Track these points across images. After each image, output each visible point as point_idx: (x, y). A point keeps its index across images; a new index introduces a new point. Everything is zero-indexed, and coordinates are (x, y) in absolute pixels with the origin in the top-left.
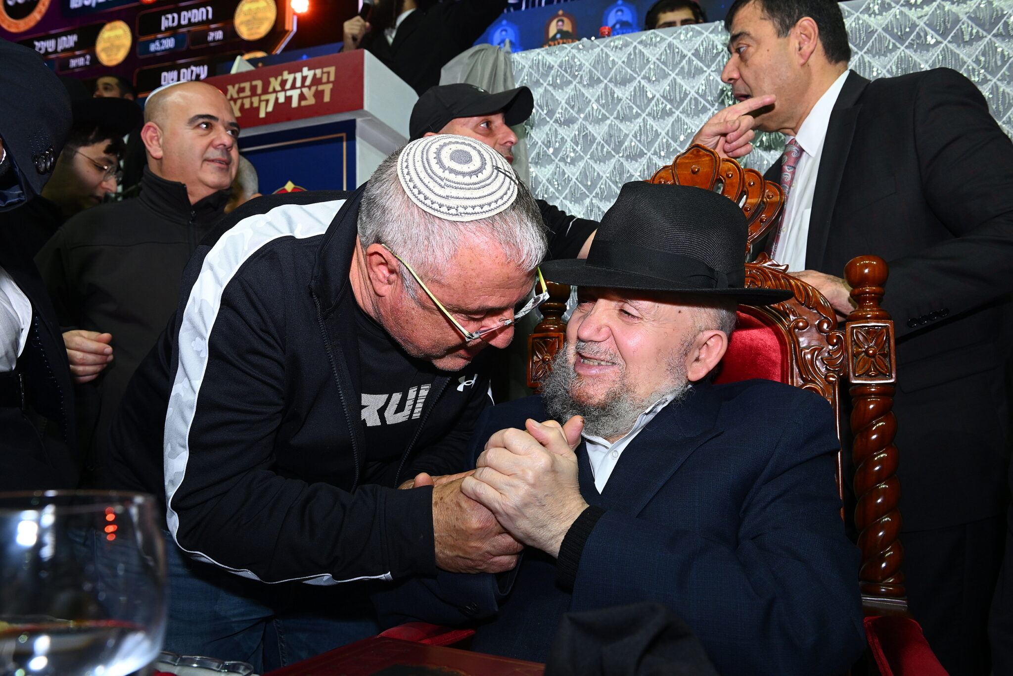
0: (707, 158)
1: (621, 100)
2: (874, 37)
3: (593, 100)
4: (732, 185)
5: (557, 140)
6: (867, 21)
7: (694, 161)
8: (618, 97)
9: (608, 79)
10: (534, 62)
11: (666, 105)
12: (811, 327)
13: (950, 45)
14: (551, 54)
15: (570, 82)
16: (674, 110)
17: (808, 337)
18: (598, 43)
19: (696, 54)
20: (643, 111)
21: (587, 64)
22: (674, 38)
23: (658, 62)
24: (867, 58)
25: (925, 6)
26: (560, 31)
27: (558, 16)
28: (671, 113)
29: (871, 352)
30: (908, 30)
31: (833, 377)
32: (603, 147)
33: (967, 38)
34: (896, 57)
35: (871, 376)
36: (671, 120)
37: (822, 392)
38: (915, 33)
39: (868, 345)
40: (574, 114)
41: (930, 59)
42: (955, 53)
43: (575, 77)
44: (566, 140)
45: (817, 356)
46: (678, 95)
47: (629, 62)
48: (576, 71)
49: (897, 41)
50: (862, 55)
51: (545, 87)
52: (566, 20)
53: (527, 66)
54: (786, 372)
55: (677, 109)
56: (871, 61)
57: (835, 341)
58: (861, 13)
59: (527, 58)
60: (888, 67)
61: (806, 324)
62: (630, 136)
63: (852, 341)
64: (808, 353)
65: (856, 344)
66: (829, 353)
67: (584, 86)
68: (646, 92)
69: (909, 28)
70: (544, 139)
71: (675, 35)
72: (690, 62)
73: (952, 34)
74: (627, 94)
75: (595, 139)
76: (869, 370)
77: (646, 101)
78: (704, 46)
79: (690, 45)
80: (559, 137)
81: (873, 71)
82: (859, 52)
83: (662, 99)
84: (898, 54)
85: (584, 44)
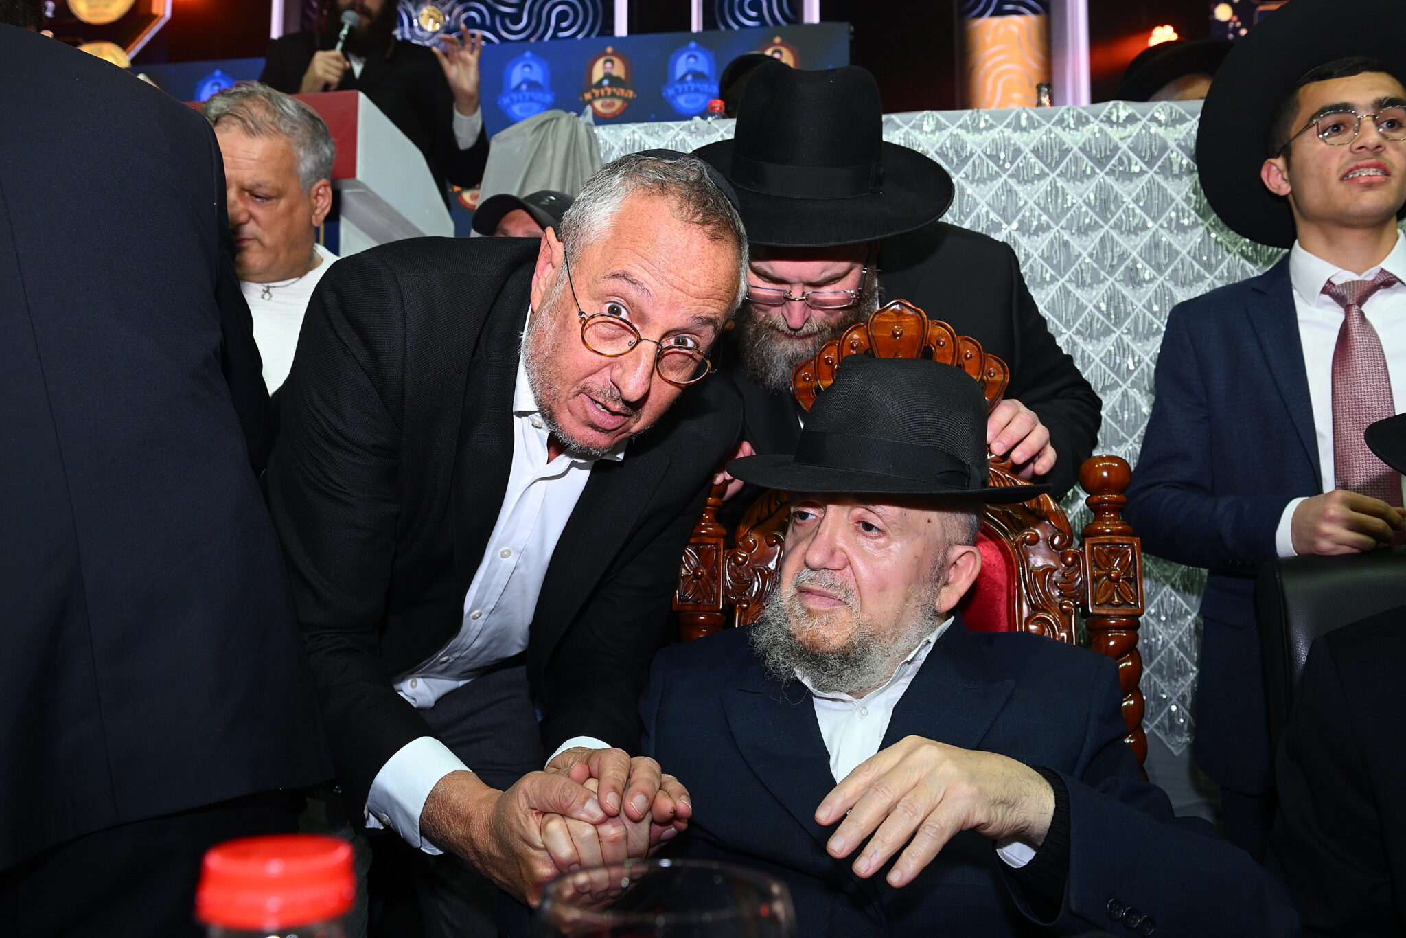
0: (913, 319)
2: (1068, 158)
4: (944, 355)
6: (1061, 136)
7: (895, 320)
10: (628, 143)
12: (1042, 543)
13: (1156, 177)
14: (652, 135)
17: (1038, 554)
18: (717, 126)
24: (1060, 183)
25: (1128, 125)
26: (608, 76)
27: (605, 54)
29: (1113, 575)
30: (1108, 152)
31: (1068, 604)
33: (1176, 169)
34: (1094, 185)
35: (1114, 606)
37: (1056, 625)
38: (1116, 157)
41: (1134, 191)
42: (1162, 187)
45: (1051, 579)
49: (1095, 164)
50: (1054, 178)
52: (617, 61)
53: (617, 148)
56: (1065, 186)
57: (1070, 559)
58: (1053, 124)
59: (617, 136)
60: (1085, 196)
61: (1035, 539)
65: (1096, 565)
69: (1110, 151)
73: (1159, 163)
76: (1112, 598)
81: (1067, 200)
82: (1051, 173)
84: (1097, 181)
85: (698, 126)
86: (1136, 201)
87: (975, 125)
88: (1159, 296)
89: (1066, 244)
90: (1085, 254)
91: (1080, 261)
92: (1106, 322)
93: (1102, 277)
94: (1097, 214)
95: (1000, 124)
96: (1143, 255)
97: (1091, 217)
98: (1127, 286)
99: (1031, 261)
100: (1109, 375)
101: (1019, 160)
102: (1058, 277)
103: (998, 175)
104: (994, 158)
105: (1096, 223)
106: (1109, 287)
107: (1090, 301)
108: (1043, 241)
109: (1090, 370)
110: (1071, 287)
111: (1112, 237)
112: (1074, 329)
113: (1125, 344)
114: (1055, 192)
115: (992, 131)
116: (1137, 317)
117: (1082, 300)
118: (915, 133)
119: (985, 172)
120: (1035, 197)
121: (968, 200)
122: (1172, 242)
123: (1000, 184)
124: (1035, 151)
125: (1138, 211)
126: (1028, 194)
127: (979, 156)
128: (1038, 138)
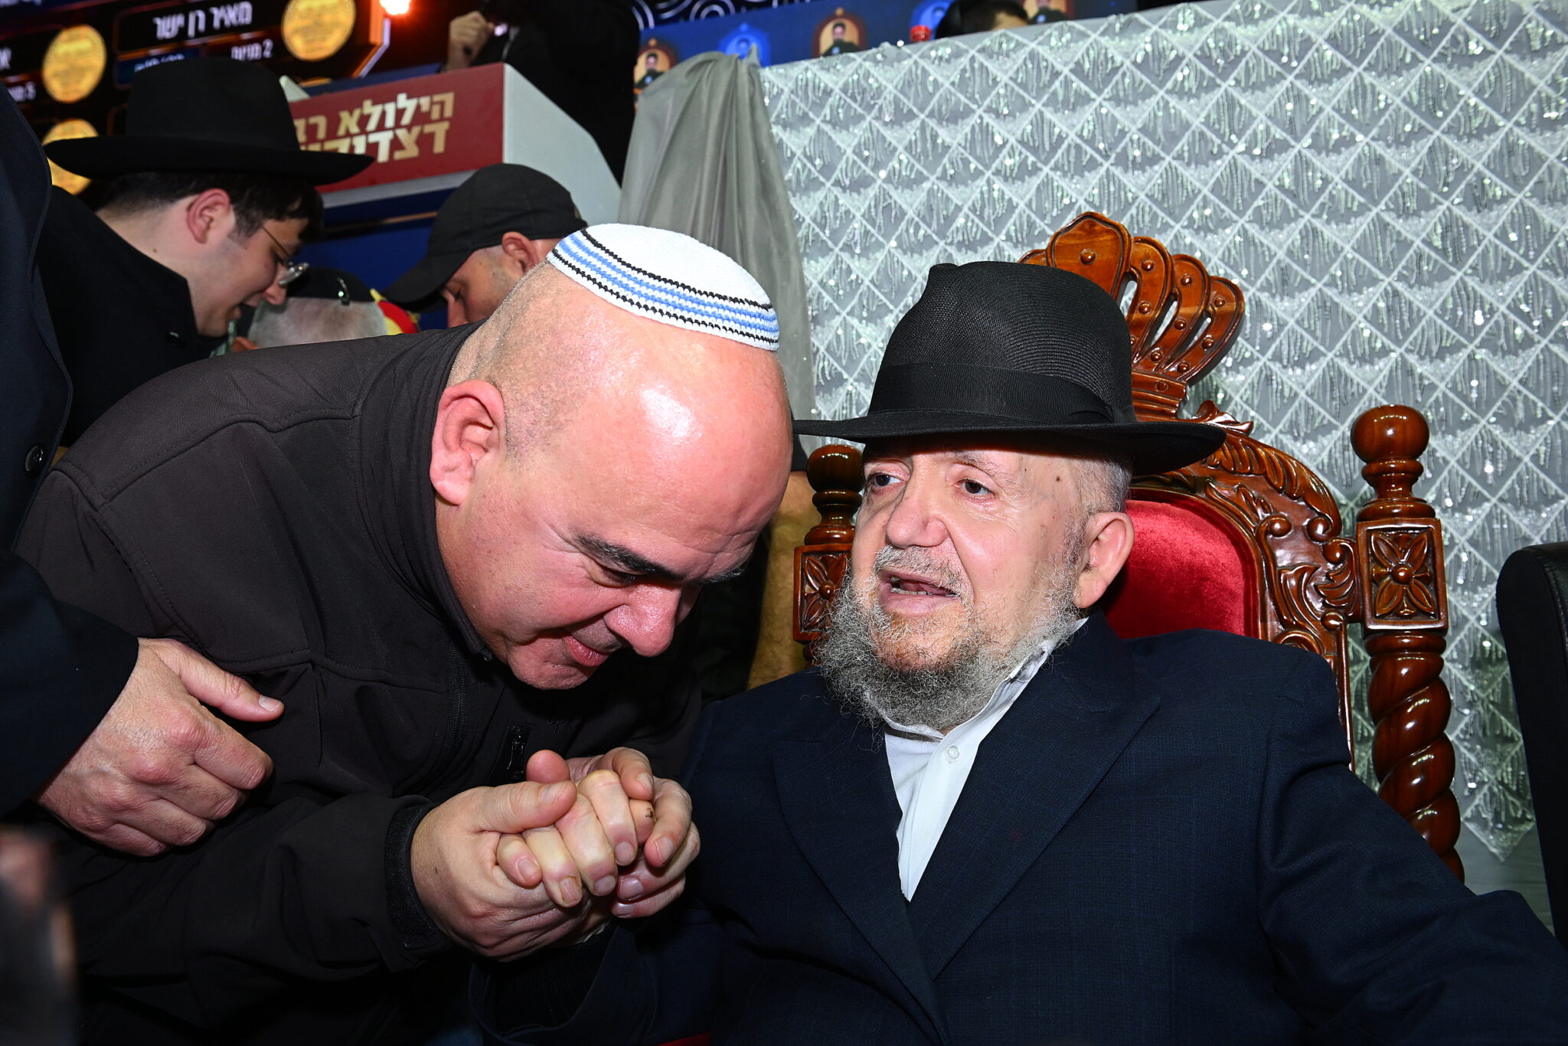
0: (1109, 237)
1: (949, 147)
2: (1379, 44)
3: (900, 148)
4: (1152, 283)
5: (838, 214)
6: (1368, 16)
7: (1084, 241)
8: (943, 142)
9: (927, 112)
10: (800, 83)
11: (1027, 157)
12: (1295, 531)
13: (1508, 58)
14: (828, 70)
15: (861, 118)
16: (1039, 165)
17: (1290, 548)
18: (908, 52)
19: (1078, 70)
20: (988, 167)
21: (890, 87)
22: (1040, 44)
23: (1011, 83)
24: (1369, 78)
26: (838, 42)
27: (835, 17)
28: (1036, 170)
29: (1402, 574)
30: (1436, 31)
31: (1336, 619)
32: (917, 228)
33: (1536, 45)
34: (1417, 77)
35: (1403, 617)
36: (1035, 181)
37: (1318, 646)
38: (1449, 36)
39: (1397, 563)
40: (869, 171)
41: (1475, 80)
42: (1517, 70)
43: (869, 108)
44: (854, 217)
45: (1308, 581)
46: (1046, 139)
47: (962, 84)
48: (872, 98)
49: (1418, 49)
50: (1359, 74)
51: (819, 127)
52: (849, 24)
53: (786, 90)
54: (1252, 614)
55: (1046, 163)
56: (1375, 82)
57: (1338, 555)
59: (786, 76)
60: (1405, 93)
61: (1286, 526)
62: (965, 209)
63: (1368, 555)
64: (1291, 576)
65: (1376, 560)
66: (1327, 576)
67: (886, 124)
68: (993, 134)
69: (1439, 27)
70: (816, 213)
71: (1041, 38)
72: (1067, 83)
73: (1511, 39)
74: (960, 138)
75: (904, 213)
76: (1400, 606)
77: (991, 151)
78: (1092, 56)
79: (1067, 56)
80: (842, 209)
81: (1379, 101)
82: (1354, 68)
83: (1020, 147)
84: (1421, 71)
85: (885, 53)
86: (1479, 93)
87: (1247, 14)
88: (1517, 219)
89: (1379, 160)
90: (1407, 172)
91: (1400, 181)
92: (1442, 261)
93: (1432, 201)
94: (1421, 115)
95: (1283, 10)
96: (1492, 167)
97: (1414, 121)
98: (1470, 209)
99: (1330, 187)
100: (1448, 334)
101: (1309, 55)
102: (1370, 206)
103: (1281, 77)
104: (1275, 54)
105: (1422, 128)
106: (1444, 214)
107: (1417, 235)
108: (1347, 159)
109: (1419, 329)
110: (1388, 218)
111: (1446, 145)
112: (1395, 273)
113: (1470, 289)
114: (1361, 91)
115: (1270, 21)
116: (1486, 252)
117: (1404, 233)
118: (1167, 33)
119: (1263, 73)
120: (1335, 101)
121: (1240, 113)
122: (1533, 144)
123: (1284, 89)
124: (1332, 40)
125: (1482, 107)
126: (1323, 99)
127: (1254, 54)
128: (1336, 22)
